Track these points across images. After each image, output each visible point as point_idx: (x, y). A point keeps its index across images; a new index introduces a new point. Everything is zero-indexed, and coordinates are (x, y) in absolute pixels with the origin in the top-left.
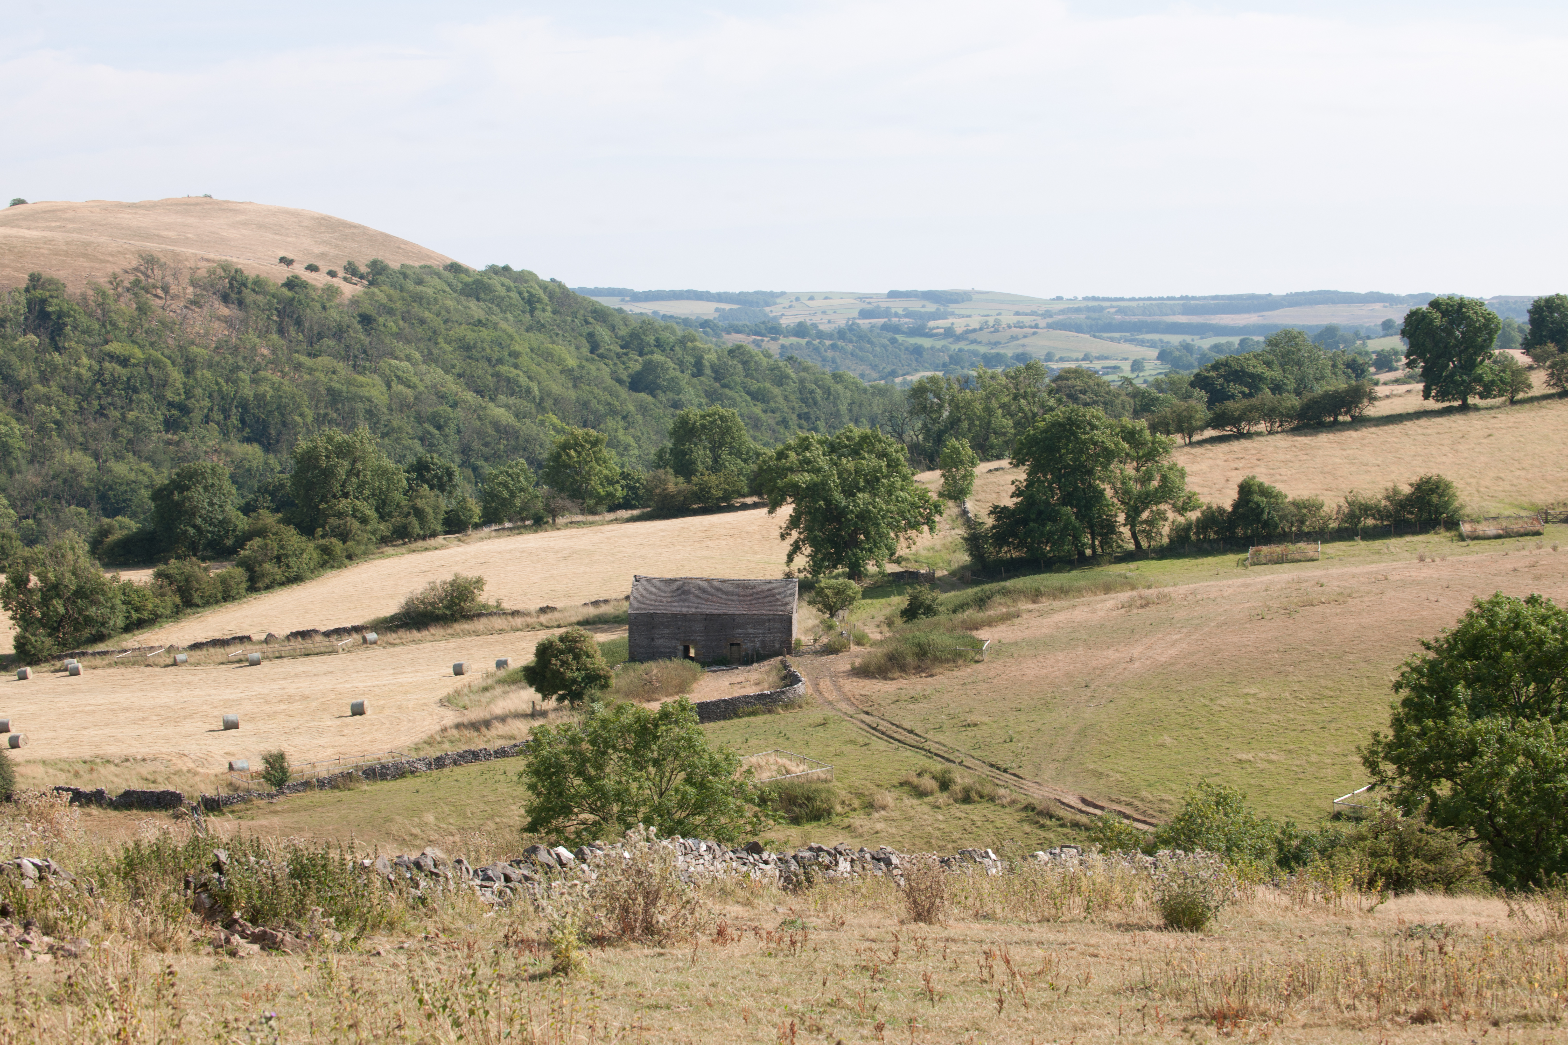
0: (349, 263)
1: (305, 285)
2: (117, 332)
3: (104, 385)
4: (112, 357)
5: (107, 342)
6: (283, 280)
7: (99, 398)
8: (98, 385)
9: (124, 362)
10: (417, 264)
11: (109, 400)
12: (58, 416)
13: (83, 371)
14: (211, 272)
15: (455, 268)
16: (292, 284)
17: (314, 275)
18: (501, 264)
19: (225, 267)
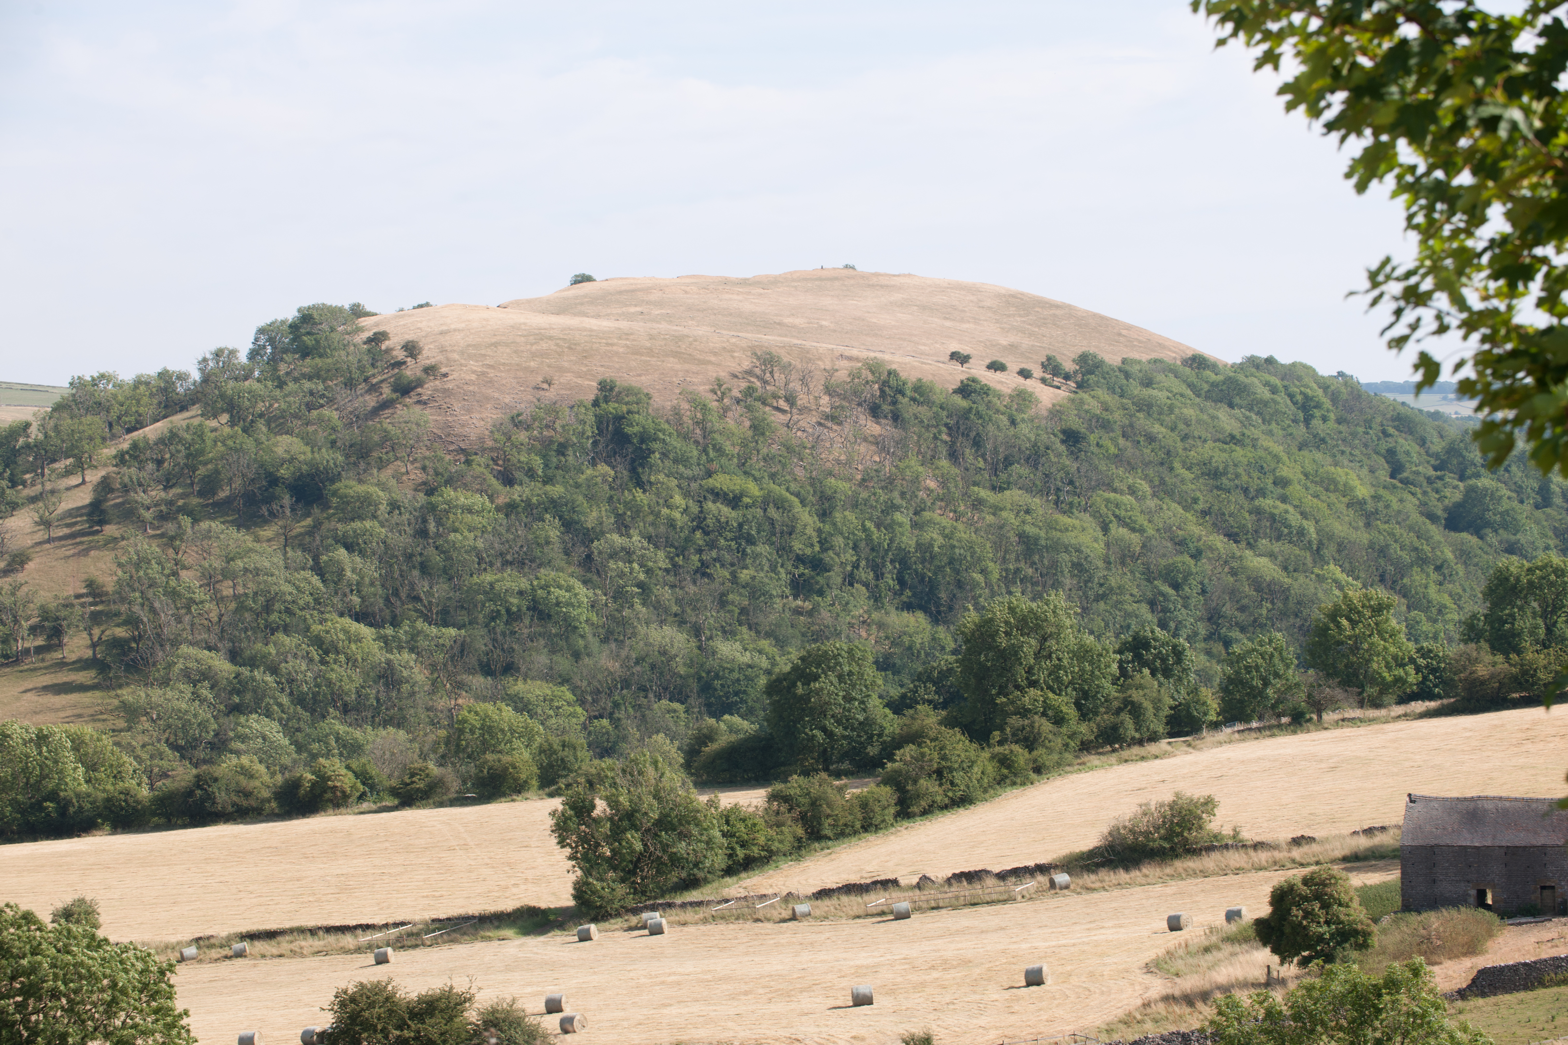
0: (1049, 359)
1: (986, 391)
2: (723, 460)
3: (706, 533)
4: (717, 495)
5: (709, 474)
6: (956, 385)
7: (700, 551)
8: (698, 534)
9: (734, 501)
10: (1144, 357)
11: (714, 554)
12: (642, 576)
13: (677, 515)
14: (853, 375)
15: (1198, 362)
16: (966, 389)
17: (999, 375)
18: (1264, 355)
19: (874, 367)
